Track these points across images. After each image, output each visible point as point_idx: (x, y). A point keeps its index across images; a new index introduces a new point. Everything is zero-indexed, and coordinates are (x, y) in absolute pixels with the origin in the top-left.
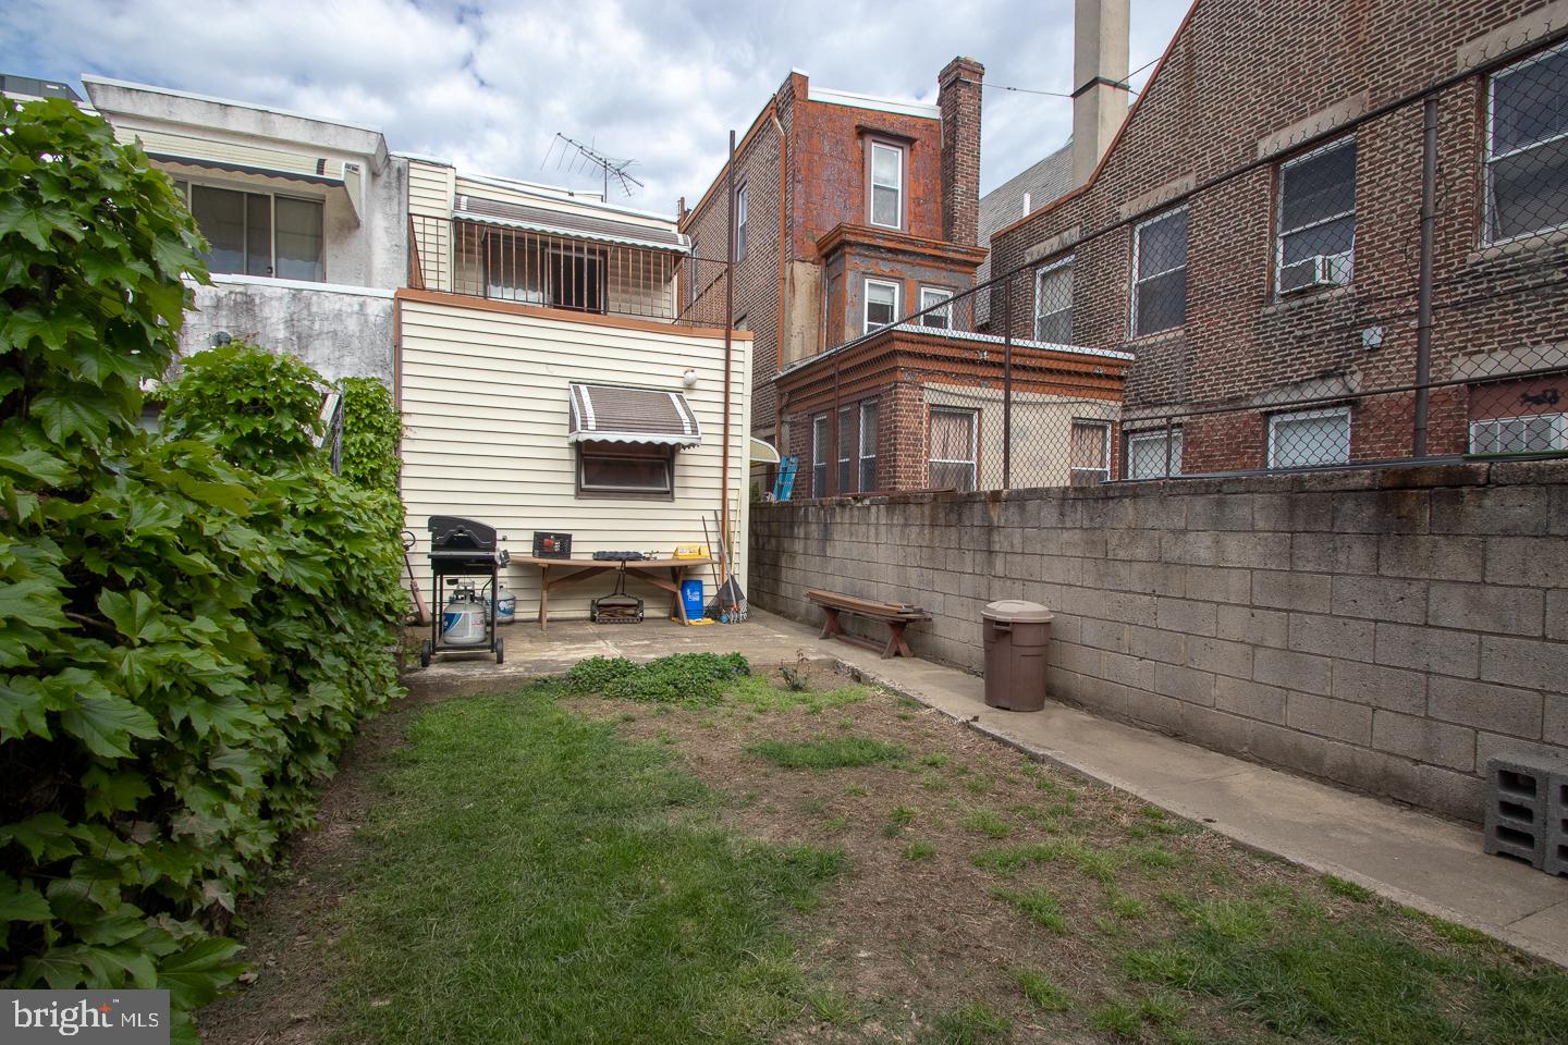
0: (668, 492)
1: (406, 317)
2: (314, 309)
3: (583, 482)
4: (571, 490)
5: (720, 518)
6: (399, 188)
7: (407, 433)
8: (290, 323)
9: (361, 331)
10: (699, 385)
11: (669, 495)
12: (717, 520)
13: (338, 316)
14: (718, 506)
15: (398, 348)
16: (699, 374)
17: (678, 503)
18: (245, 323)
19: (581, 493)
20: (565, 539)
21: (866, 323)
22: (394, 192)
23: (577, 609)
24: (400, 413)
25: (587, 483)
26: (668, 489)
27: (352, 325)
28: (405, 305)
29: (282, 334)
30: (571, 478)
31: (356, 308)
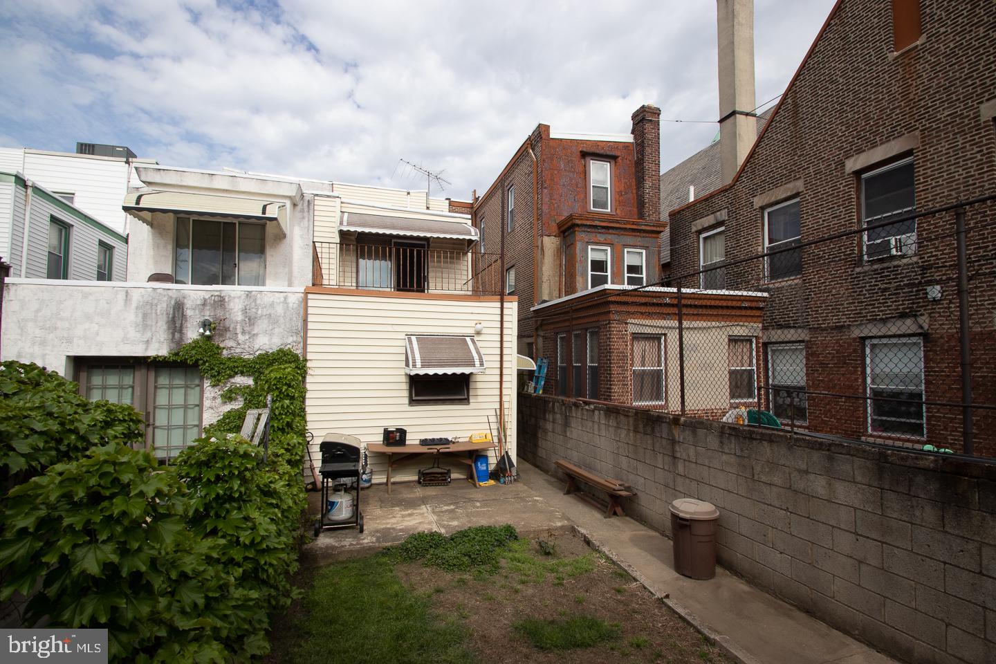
0: (466, 399)
1: (310, 303)
2: (258, 302)
3: (414, 395)
4: (406, 401)
5: (498, 413)
6: (309, 212)
7: (310, 372)
8: (245, 311)
9: (285, 313)
10: (484, 331)
11: (466, 401)
12: (496, 415)
13: (272, 305)
14: (497, 406)
15: (305, 321)
16: (484, 324)
17: (472, 405)
18: (220, 313)
19: (412, 402)
20: (402, 432)
21: (590, 273)
22: (306, 214)
23: (410, 476)
24: (306, 360)
25: (416, 396)
26: (466, 397)
27: (280, 310)
28: (310, 296)
29: (240, 317)
30: (406, 394)
31: (282, 299)
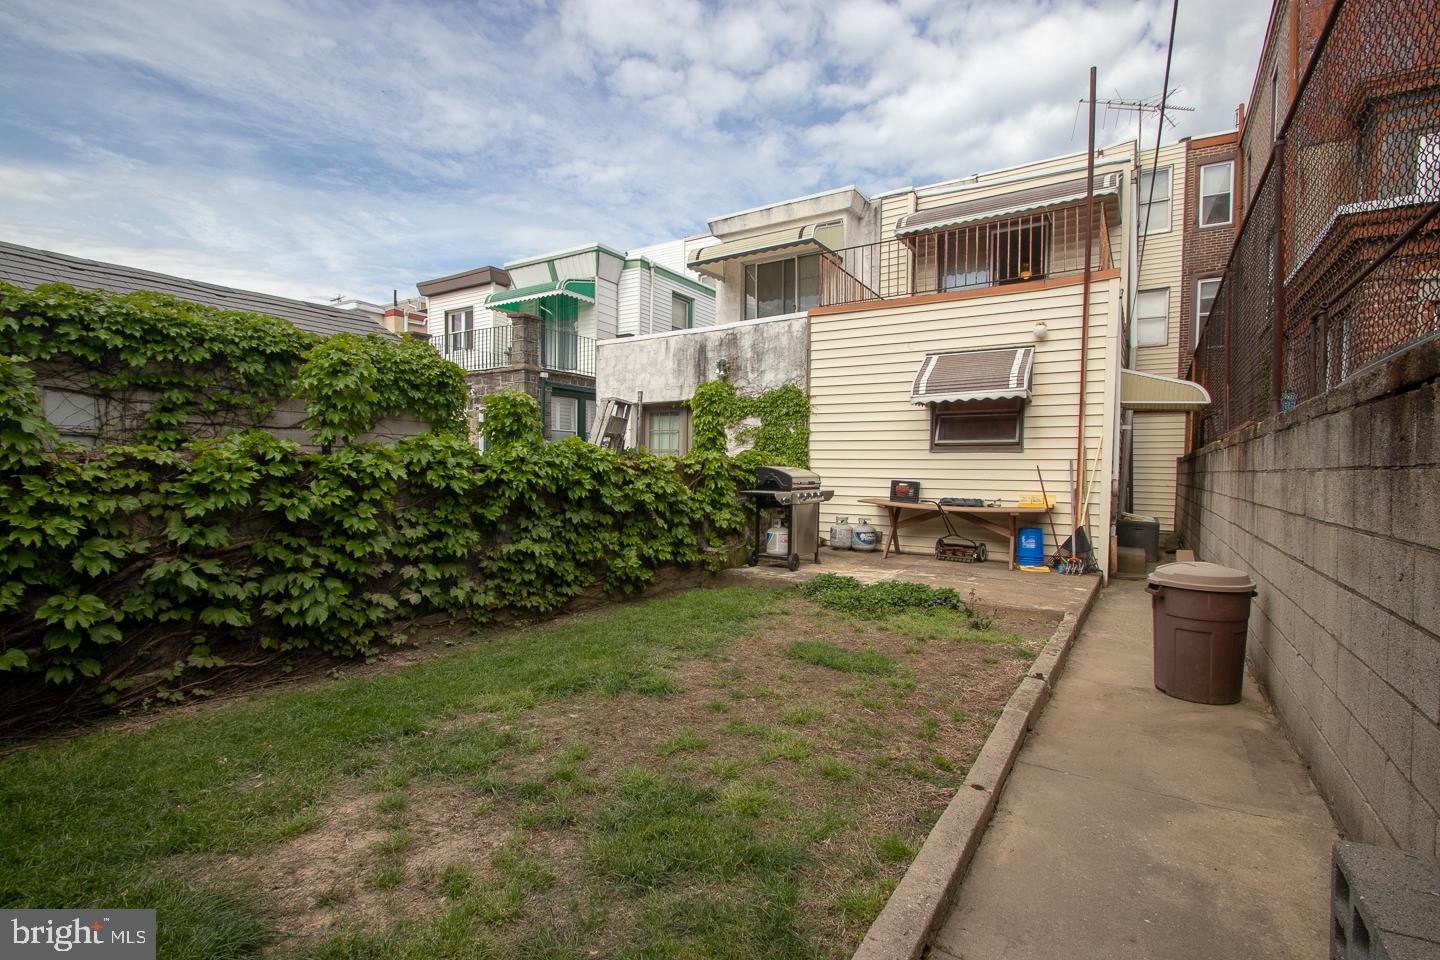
0: (1017, 444)
1: (814, 329)
2: (765, 335)
3: (937, 438)
4: (927, 445)
5: (1075, 468)
6: (875, 223)
7: (813, 410)
8: (753, 347)
9: (790, 344)
10: (1052, 336)
11: (1018, 446)
12: (1071, 470)
13: (777, 336)
14: (1073, 455)
15: (809, 351)
16: (1051, 325)
17: (1027, 454)
18: (733, 352)
19: (935, 447)
20: (915, 486)
22: (872, 226)
24: (809, 397)
25: (941, 439)
26: (1017, 440)
27: (784, 341)
28: (813, 320)
29: (749, 355)
30: (927, 435)
31: (787, 328)
